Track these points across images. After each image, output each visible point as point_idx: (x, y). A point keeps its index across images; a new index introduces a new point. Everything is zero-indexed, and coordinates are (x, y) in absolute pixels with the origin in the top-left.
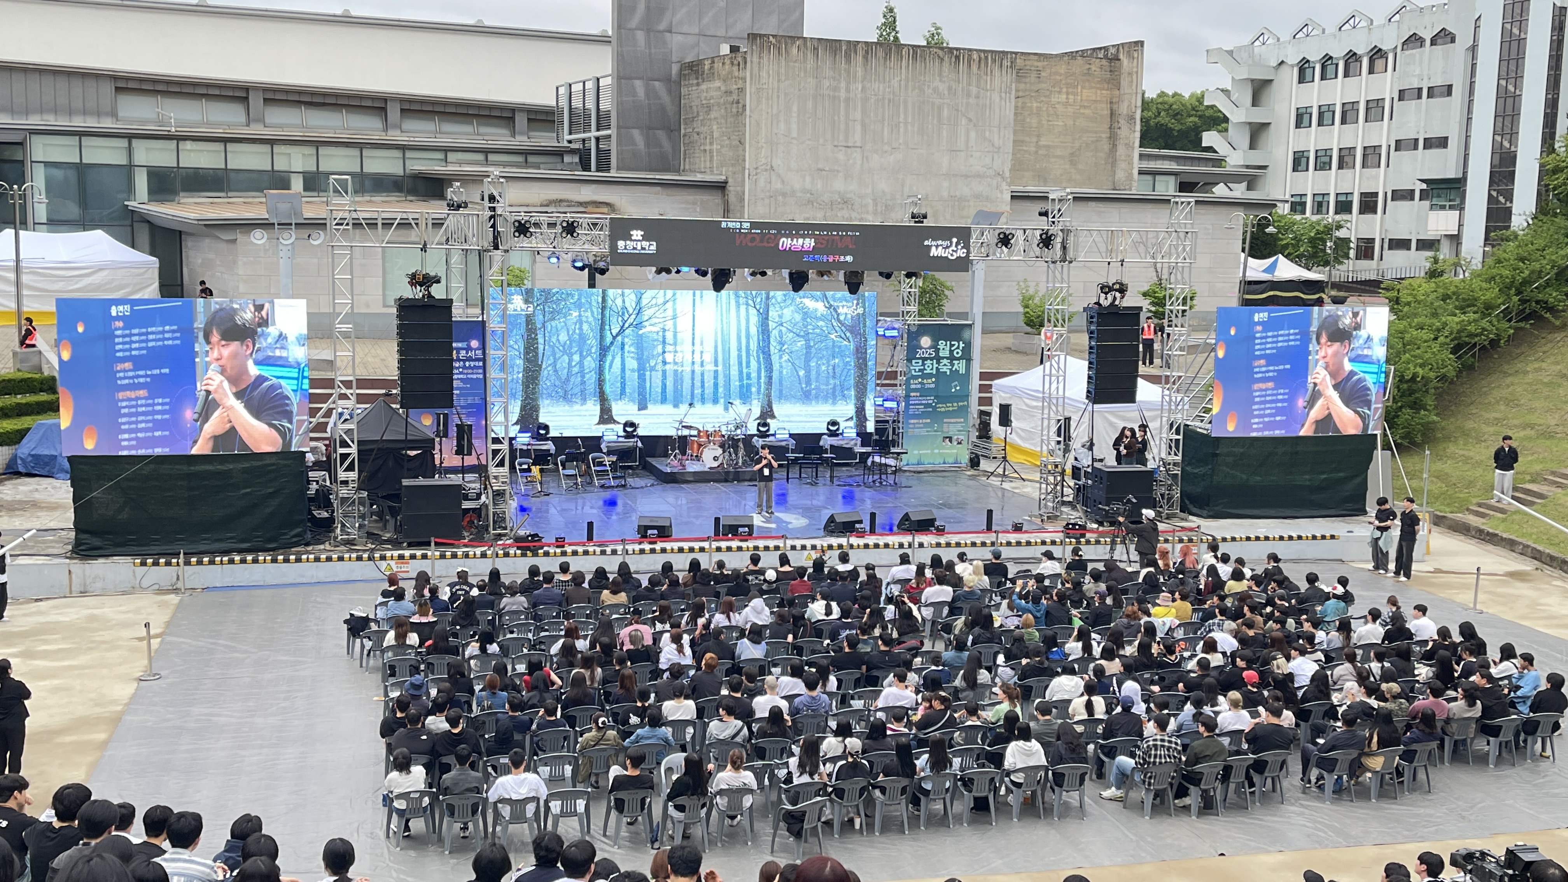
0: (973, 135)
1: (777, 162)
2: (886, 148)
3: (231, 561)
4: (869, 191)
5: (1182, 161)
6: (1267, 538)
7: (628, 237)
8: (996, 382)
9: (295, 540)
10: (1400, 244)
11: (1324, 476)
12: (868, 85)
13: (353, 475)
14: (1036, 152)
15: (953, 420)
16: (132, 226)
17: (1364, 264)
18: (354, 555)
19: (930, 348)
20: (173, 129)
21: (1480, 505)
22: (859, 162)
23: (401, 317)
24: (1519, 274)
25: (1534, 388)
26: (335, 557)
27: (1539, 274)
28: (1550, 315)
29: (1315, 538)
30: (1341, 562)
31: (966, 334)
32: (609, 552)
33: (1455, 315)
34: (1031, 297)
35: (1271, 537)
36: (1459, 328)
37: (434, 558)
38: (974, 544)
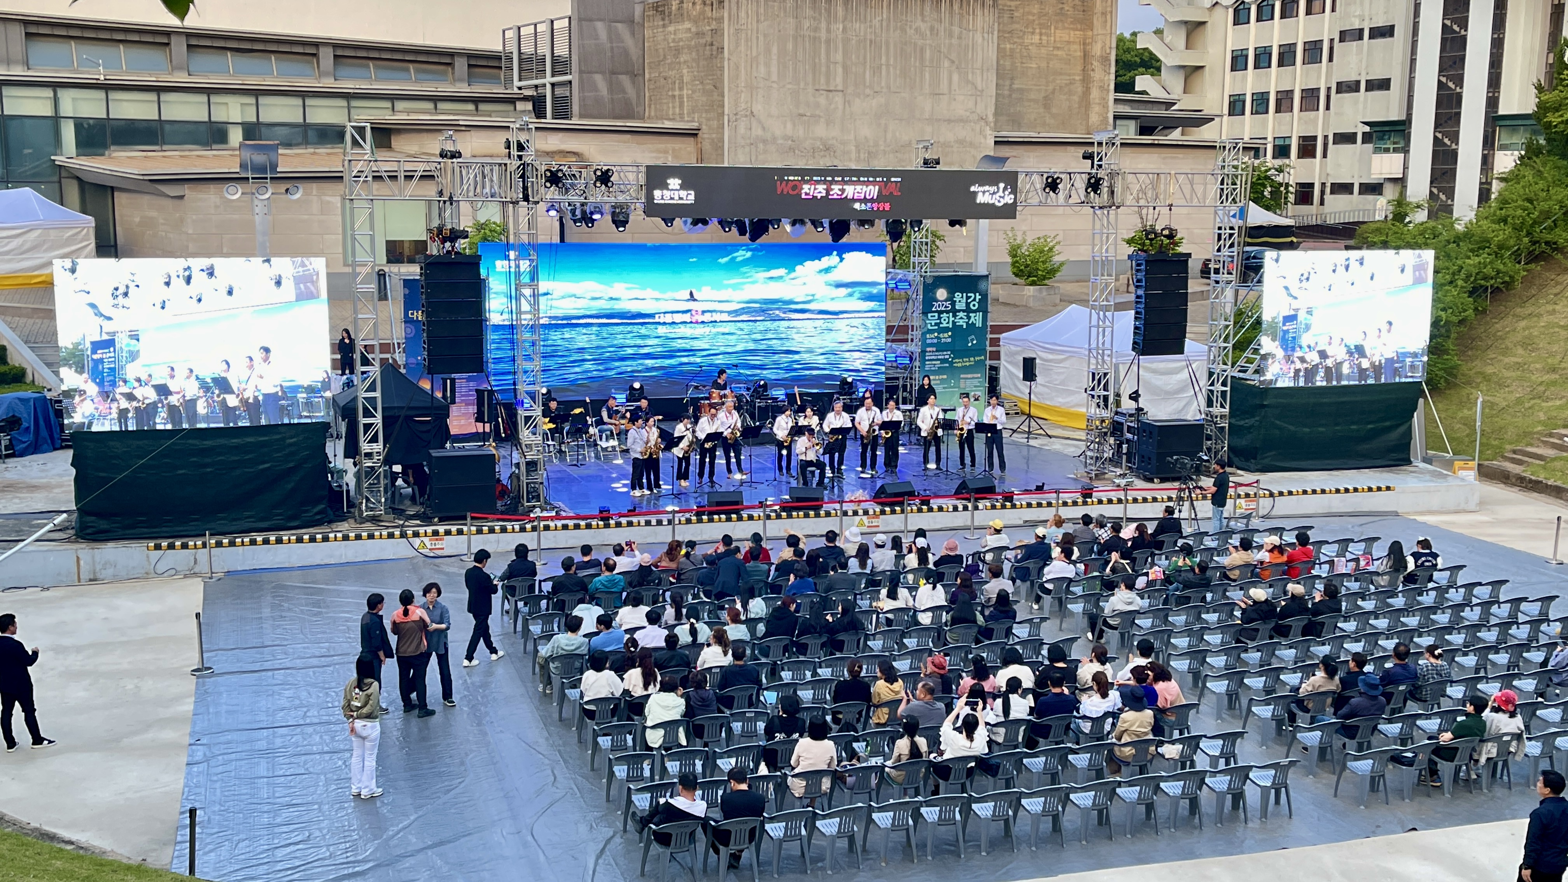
0: (955, 77)
1: (758, 108)
2: (868, 91)
3: (253, 542)
4: (852, 137)
5: (1136, 105)
6: (1323, 491)
7: (665, 186)
8: (1002, 336)
9: (318, 517)
10: (1344, 188)
11: (1370, 426)
12: (849, 25)
13: (378, 447)
14: (1010, 96)
15: (969, 376)
16: (60, 182)
17: (1303, 209)
18: (385, 533)
19: (946, 301)
20: (102, 78)
21: (1514, 452)
22: (841, 107)
23: (426, 275)
24: (1528, 214)
25: (1552, 331)
26: (365, 534)
27: (1547, 214)
28: (1559, 256)
29: (1370, 489)
30: (1396, 514)
31: (982, 285)
32: (654, 522)
33: (1469, 258)
34: (1019, 247)
35: (1327, 489)
36: (1474, 271)
37: (470, 533)
38: (1029, 505)
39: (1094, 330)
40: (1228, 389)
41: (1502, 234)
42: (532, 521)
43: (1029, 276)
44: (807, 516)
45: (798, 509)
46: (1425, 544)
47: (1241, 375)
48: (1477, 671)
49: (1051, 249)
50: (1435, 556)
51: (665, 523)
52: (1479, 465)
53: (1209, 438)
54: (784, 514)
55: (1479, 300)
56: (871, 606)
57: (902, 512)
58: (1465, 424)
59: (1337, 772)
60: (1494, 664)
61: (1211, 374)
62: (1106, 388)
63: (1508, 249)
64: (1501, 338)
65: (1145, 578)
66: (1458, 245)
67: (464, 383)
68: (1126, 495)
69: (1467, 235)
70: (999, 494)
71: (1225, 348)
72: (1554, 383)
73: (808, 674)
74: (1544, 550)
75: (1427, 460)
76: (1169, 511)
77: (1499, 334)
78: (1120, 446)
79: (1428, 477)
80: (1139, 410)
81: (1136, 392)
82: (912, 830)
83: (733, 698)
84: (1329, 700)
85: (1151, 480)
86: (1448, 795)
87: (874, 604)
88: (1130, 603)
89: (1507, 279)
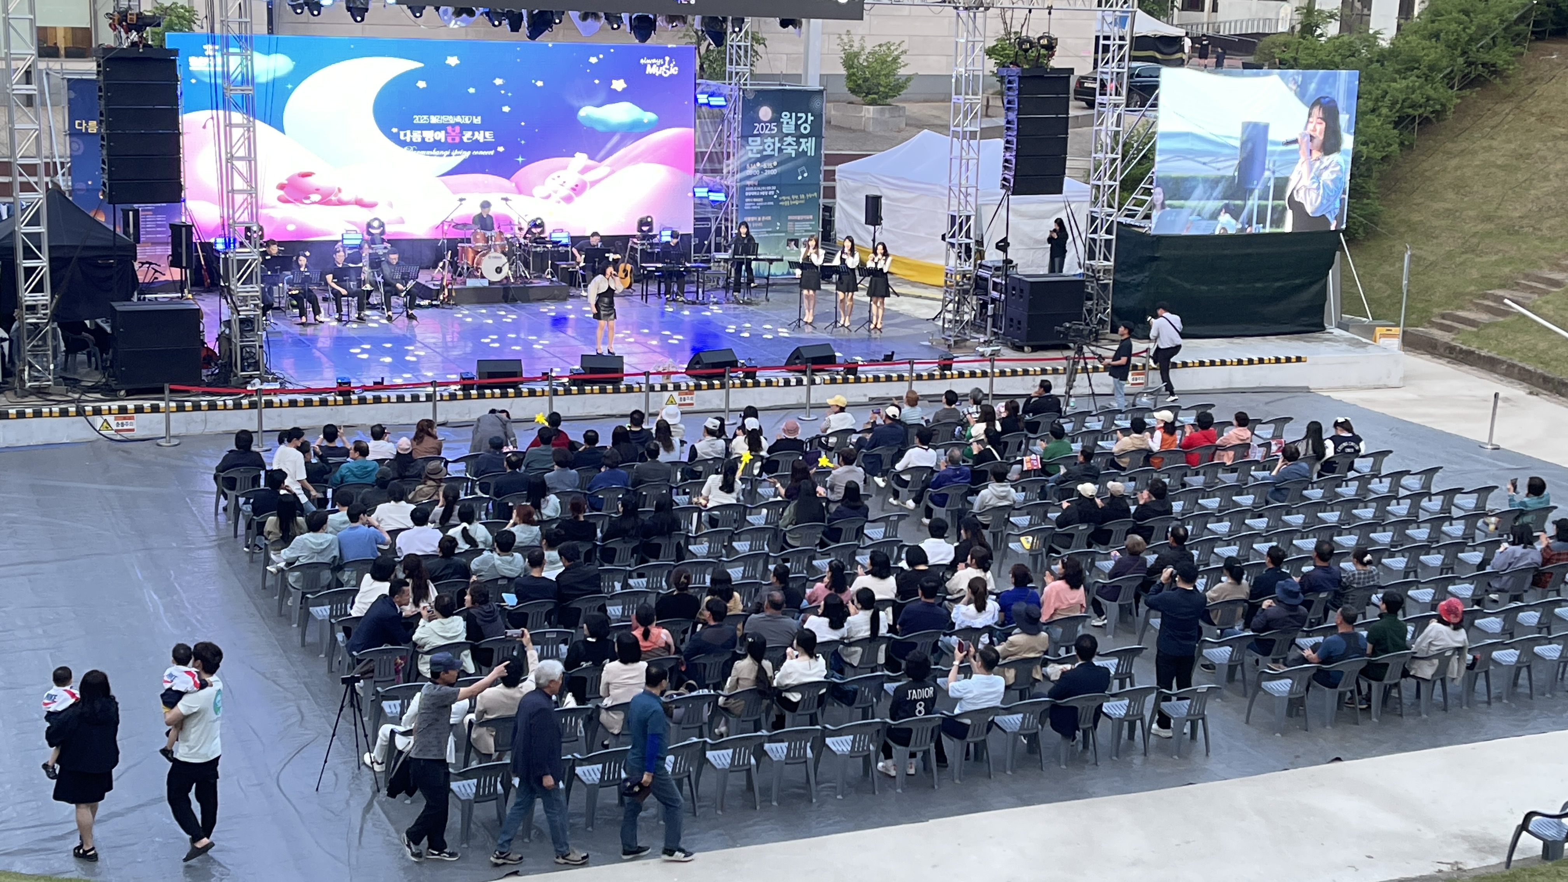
6: (1223, 363)
8: (837, 168)
11: (1278, 284)
13: (44, 298)
15: (799, 218)
17: (1194, 16)
18: (56, 409)
19: (770, 122)
21: (1443, 317)
23: (107, 76)
24: (1464, 29)
25: (1487, 171)
26: (29, 411)
27: (1485, 30)
28: (1498, 81)
29: (1278, 360)
30: (1307, 390)
31: (816, 104)
32: (408, 398)
33: (1395, 81)
34: (857, 55)
35: (1228, 361)
36: (1401, 97)
37: (168, 411)
38: (876, 379)
39: (956, 163)
40: (1113, 237)
41: (1433, 52)
42: (249, 395)
43: (868, 94)
44: (603, 391)
45: (592, 382)
46: (1346, 426)
47: (1129, 221)
48: (1406, 575)
49: (895, 59)
50: (1357, 439)
51: (423, 399)
52: (1404, 332)
53: (1090, 297)
54: (574, 388)
55: (1405, 133)
56: (690, 502)
57: (723, 386)
58: (1387, 283)
59: (1250, 693)
60: (1425, 566)
61: (1093, 219)
62: (968, 236)
63: (1441, 71)
64: (1429, 179)
65: (1019, 466)
66: (1382, 65)
67: (150, 217)
68: (992, 367)
69: (1392, 53)
70: (840, 365)
71: (1111, 186)
72: (1489, 234)
73: (618, 586)
74: (1478, 432)
75: (1341, 326)
76: (1046, 386)
77: (1427, 174)
78: (984, 306)
79: (1344, 346)
80: (1008, 262)
81: (1005, 240)
82: (754, 770)
83: (527, 615)
84: (1240, 611)
85: (1020, 349)
86: (1375, 720)
87: (695, 500)
88: (1004, 498)
89: (1438, 107)
